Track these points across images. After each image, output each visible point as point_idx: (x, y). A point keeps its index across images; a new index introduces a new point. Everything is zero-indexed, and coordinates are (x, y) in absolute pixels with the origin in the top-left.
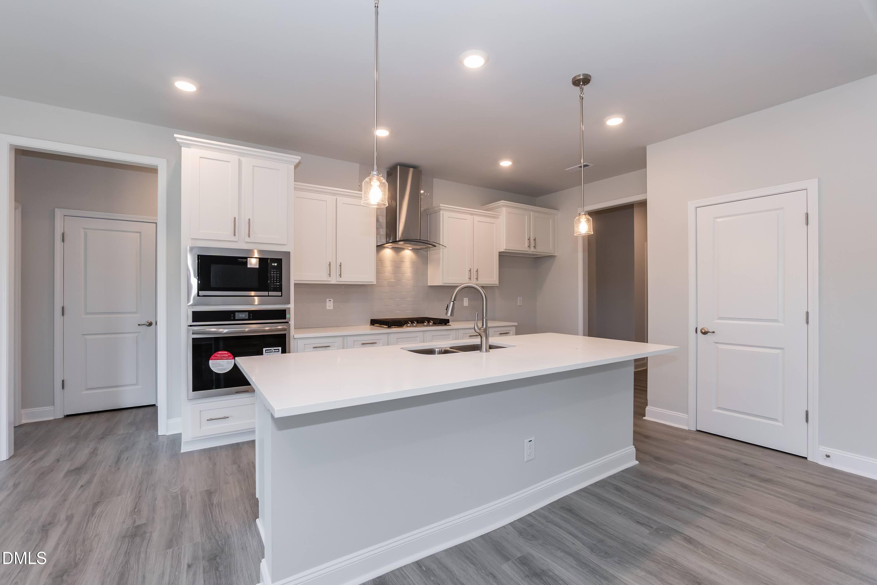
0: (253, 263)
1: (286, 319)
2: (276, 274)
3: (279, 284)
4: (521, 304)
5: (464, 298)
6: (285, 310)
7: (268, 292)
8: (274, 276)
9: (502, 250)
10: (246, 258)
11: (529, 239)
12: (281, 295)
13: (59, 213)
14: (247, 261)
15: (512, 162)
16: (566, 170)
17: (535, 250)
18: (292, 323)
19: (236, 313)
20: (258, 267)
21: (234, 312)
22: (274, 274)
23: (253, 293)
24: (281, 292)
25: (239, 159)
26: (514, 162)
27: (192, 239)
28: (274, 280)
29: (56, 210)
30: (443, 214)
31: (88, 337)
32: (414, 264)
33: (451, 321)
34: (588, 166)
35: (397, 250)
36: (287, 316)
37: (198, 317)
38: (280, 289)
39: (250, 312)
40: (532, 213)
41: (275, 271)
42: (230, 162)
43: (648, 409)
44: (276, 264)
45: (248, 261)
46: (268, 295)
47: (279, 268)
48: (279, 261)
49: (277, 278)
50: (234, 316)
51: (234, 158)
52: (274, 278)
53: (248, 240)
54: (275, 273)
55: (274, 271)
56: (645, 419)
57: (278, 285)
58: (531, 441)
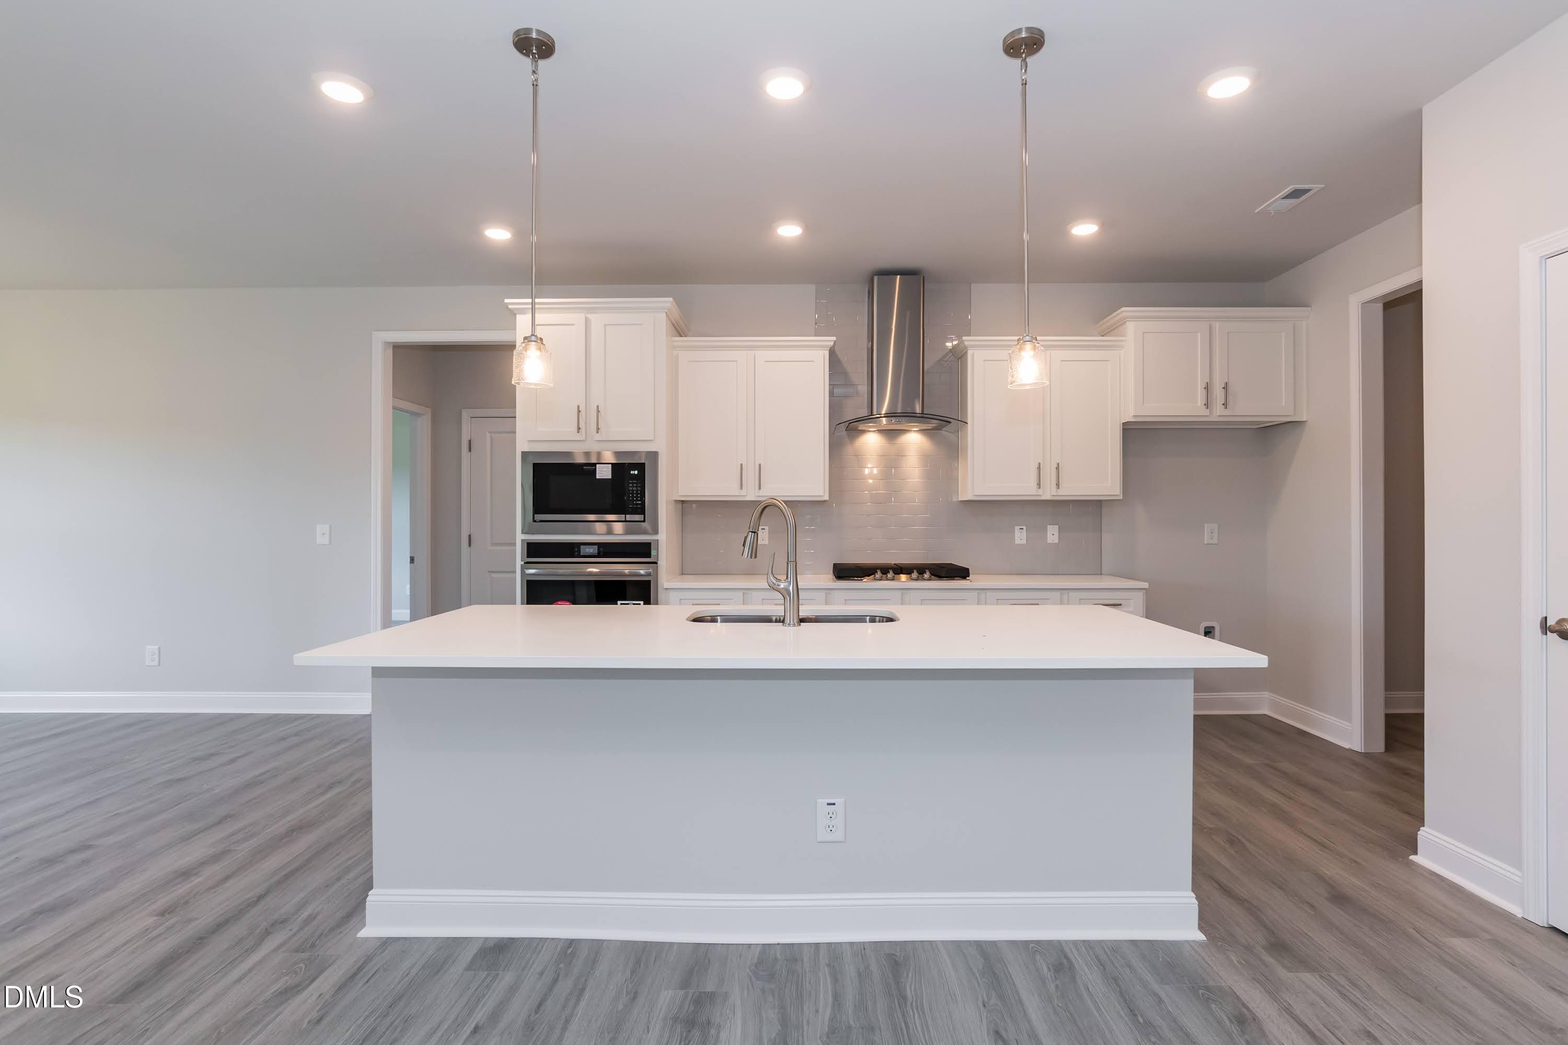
0: (603, 472)
1: (650, 557)
2: (637, 487)
3: (640, 502)
4: (1215, 541)
5: (1048, 526)
6: (650, 544)
7: (624, 516)
8: (633, 491)
9: (1129, 418)
10: (595, 465)
11: (1207, 388)
12: (643, 520)
13: (465, 414)
14: (595, 469)
15: (1098, 226)
16: (1256, 211)
17: (1227, 412)
18: (662, 563)
19: (582, 547)
20: (610, 477)
21: (579, 545)
22: (633, 487)
23: (592, 517)
24: (643, 516)
25: (586, 318)
26: (1103, 226)
27: (530, 441)
28: (633, 497)
29: (463, 410)
30: (973, 355)
31: (494, 575)
32: (925, 458)
33: (972, 574)
34: (1306, 191)
35: (891, 434)
36: (653, 553)
37: (534, 550)
38: (641, 510)
39: (600, 545)
40: (1217, 325)
41: (635, 483)
42: (573, 325)
43: (1424, 834)
44: (636, 472)
45: (597, 469)
46: (624, 520)
47: (641, 478)
48: (641, 467)
49: (637, 494)
50: (579, 551)
51: (578, 318)
52: (633, 494)
53: (598, 437)
54: (635, 485)
55: (633, 483)
56: (1413, 860)
57: (638, 504)
58: (834, 804)
